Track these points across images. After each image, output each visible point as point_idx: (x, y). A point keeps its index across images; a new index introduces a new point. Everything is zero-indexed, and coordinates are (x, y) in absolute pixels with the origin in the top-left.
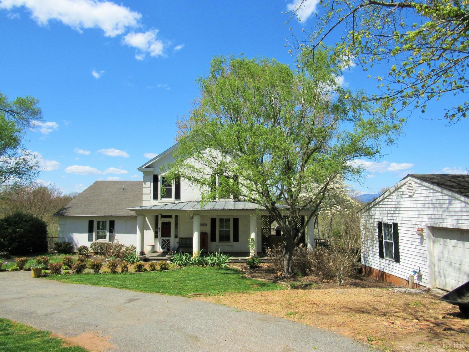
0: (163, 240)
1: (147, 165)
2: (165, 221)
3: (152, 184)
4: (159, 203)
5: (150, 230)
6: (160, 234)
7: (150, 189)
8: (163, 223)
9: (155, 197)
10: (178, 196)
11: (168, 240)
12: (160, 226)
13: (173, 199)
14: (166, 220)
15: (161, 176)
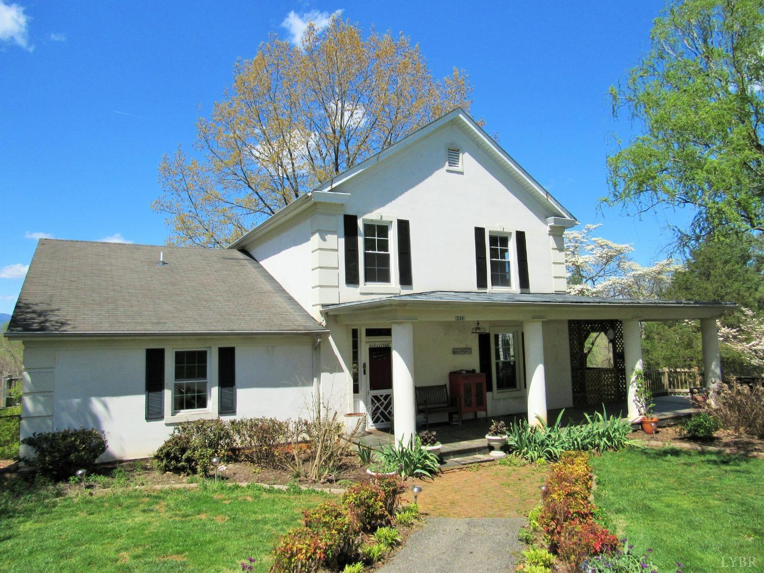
0: (376, 397)
1: (334, 186)
2: (378, 345)
3: (342, 241)
4: (362, 294)
5: (341, 370)
6: (365, 380)
7: (335, 253)
8: (372, 351)
9: (352, 278)
10: (406, 278)
11: (387, 397)
12: (364, 357)
13: (394, 285)
14: (379, 341)
15: (364, 220)
